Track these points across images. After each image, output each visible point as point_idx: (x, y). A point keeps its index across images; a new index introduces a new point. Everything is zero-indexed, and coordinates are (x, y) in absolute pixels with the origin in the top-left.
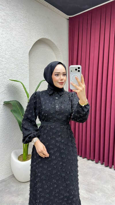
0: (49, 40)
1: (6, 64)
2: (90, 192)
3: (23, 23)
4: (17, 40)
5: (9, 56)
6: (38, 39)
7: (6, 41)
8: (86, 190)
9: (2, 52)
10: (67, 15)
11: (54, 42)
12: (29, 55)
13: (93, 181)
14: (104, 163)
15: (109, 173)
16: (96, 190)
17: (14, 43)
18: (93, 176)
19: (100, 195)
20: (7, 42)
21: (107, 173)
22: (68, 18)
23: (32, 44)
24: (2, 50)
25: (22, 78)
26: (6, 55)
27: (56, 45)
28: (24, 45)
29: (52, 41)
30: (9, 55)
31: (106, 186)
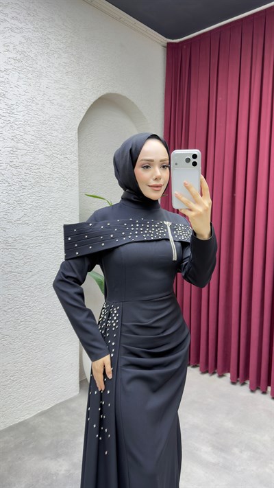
1: (26, 155)
2: (221, 450)
3: (64, 60)
4: (51, 99)
5: (33, 138)
6: (99, 95)
7: (26, 102)
8: (213, 446)
9: (16, 127)
12: (79, 134)
16: (236, 447)
17: (43, 105)
18: (228, 414)
19: (245, 456)
20: (28, 104)
24: (18, 123)
26: (25, 133)
28: (66, 111)
30: (32, 133)
31: (258, 437)
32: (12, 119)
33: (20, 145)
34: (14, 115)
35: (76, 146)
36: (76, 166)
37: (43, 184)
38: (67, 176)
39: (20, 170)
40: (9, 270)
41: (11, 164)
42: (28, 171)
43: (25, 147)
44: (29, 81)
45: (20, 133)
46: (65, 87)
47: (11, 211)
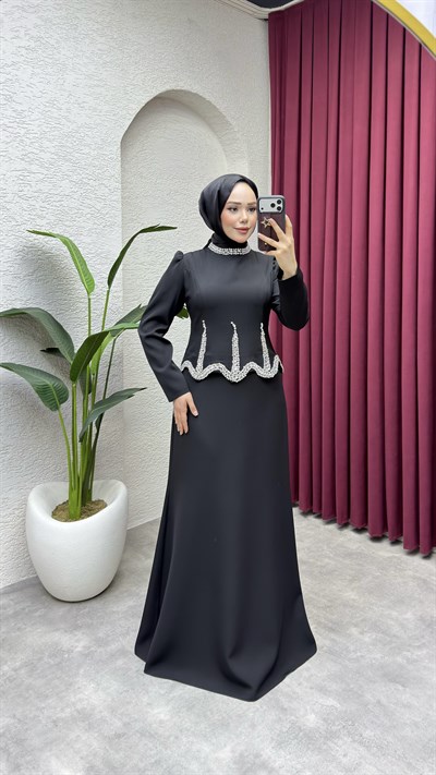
0: (196, 95)
1: (42, 181)
3: (99, 46)
4: (80, 101)
5: (53, 156)
6: (155, 93)
7: (42, 107)
9: (28, 142)
10: (258, 8)
11: (212, 100)
12: (122, 150)
13: (351, 595)
14: (402, 539)
15: (418, 575)
16: (356, 626)
17: (69, 110)
18: (351, 581)
19: (367, 639)
20: (47, 109)
21: (411, 573)
22: (267, 17)
23: (134, 113)
24: (31, 136)
25: (95, 226)
26: (41, 151)
27: (221, 110)
28: (103, 118)
29: (207, 97)
30: (53, 150)
31: (395, 614)
32: (23, 131)
33: (34, 168)
34: (25, 126)
35: (118, 167)
36: (118, 196)
37: (67, 223)
38: (105, 212)
39: (34, 203)
41: (21, 194)
42: (45, 205)
43: (42, 170)
44: (48, 77)
45: (34, 150)
46: (102, 84)
47: (18, 261)
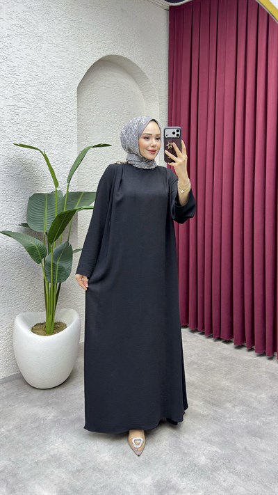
1: (26, 113)
2: (213, 404)
3: (64, 25)
4: (51, 61)
5: (33, 97)
6: (100, 57)
7: (27, 65)
8: (206, 401)
9: (18, 87)
12: (78, 94)
14: (254, 347)
15: (269, 371)
16: (230, 402)
17: (44, 67)
18: (226, 374)
19: (237, 410)
20: (30, 66)
21: (264, 369)
23: (86, 70)
24: (19, 83)
25: (60, 143)
26: (26, 93)
28: (66, 72)
30: (33, 93)
31: (254, 395)
32: (14, 80)
33: (21, 104)
34: (15, 76)
35: (75, 105)
36: (75, 123)
37: (42, 141)
38: (66, 134)
39: (21, 127)
40: (8, 221)
41: (12, 121)
42: (28, 128)
43: (26, 106)
44: (31, 45)
45: (21, 93)
46: (65, 50)
47: (11, 165)
